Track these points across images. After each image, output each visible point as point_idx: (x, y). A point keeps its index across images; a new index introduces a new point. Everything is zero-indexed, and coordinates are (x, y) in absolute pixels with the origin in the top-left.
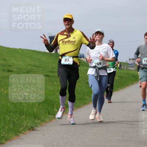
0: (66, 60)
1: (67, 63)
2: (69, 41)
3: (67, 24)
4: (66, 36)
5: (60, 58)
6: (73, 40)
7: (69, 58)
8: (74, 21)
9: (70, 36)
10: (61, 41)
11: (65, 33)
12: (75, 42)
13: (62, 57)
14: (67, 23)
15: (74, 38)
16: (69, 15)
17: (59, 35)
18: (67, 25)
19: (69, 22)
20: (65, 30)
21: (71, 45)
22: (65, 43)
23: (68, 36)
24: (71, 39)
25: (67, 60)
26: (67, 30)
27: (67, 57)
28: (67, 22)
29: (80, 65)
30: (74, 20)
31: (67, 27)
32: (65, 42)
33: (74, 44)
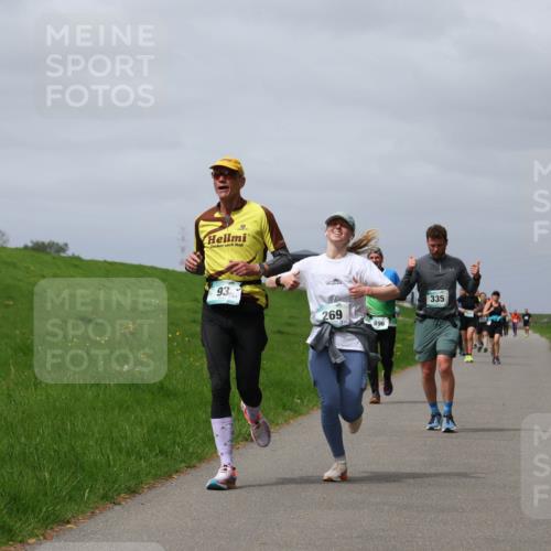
0: (220, 292)
1: (223, 300)
2: (227, 238)
3: (221, 185)
4: (220, 224)
5: (207, 288)
6: (241, 233)
7: (230, 286)
8: (244, 179)
9: (231, 222)
10: (207, 239)
11: (217, 215)
12: (244, 240)
13: (210, 286)
14: (222, 182)
15: (243, 227)
16: (230, 161)
17: (202, 223)
18: (221, 188)
19: (228, 182)
20: (219, 205)
21: (234, 247)
22: (216, 244)
23: (227, 222)
24: (233, 230)
25: (224, 291)
26: (222, 205)
27: (224, 283)
28: (221, 179)
29: (267, 305)
30: (245, 176)
31: (223, 195)
32: (218, 241)
33: (241, 245)
